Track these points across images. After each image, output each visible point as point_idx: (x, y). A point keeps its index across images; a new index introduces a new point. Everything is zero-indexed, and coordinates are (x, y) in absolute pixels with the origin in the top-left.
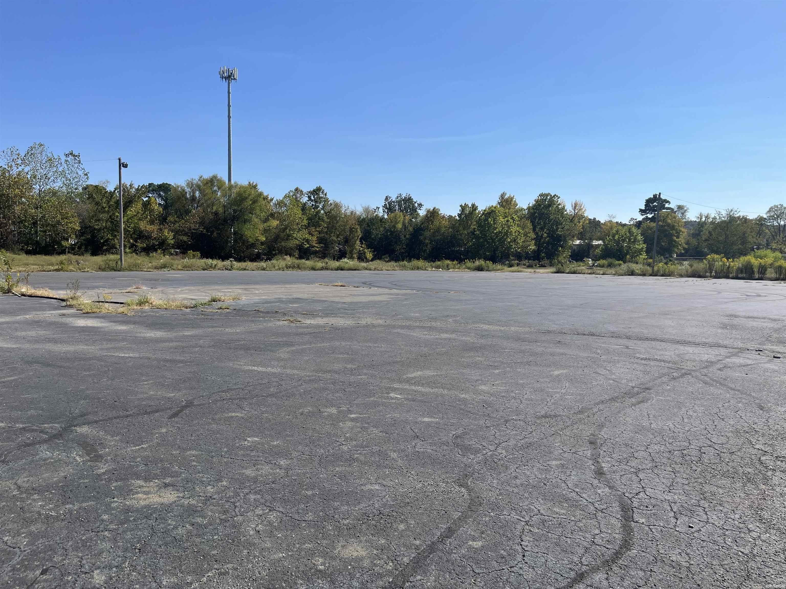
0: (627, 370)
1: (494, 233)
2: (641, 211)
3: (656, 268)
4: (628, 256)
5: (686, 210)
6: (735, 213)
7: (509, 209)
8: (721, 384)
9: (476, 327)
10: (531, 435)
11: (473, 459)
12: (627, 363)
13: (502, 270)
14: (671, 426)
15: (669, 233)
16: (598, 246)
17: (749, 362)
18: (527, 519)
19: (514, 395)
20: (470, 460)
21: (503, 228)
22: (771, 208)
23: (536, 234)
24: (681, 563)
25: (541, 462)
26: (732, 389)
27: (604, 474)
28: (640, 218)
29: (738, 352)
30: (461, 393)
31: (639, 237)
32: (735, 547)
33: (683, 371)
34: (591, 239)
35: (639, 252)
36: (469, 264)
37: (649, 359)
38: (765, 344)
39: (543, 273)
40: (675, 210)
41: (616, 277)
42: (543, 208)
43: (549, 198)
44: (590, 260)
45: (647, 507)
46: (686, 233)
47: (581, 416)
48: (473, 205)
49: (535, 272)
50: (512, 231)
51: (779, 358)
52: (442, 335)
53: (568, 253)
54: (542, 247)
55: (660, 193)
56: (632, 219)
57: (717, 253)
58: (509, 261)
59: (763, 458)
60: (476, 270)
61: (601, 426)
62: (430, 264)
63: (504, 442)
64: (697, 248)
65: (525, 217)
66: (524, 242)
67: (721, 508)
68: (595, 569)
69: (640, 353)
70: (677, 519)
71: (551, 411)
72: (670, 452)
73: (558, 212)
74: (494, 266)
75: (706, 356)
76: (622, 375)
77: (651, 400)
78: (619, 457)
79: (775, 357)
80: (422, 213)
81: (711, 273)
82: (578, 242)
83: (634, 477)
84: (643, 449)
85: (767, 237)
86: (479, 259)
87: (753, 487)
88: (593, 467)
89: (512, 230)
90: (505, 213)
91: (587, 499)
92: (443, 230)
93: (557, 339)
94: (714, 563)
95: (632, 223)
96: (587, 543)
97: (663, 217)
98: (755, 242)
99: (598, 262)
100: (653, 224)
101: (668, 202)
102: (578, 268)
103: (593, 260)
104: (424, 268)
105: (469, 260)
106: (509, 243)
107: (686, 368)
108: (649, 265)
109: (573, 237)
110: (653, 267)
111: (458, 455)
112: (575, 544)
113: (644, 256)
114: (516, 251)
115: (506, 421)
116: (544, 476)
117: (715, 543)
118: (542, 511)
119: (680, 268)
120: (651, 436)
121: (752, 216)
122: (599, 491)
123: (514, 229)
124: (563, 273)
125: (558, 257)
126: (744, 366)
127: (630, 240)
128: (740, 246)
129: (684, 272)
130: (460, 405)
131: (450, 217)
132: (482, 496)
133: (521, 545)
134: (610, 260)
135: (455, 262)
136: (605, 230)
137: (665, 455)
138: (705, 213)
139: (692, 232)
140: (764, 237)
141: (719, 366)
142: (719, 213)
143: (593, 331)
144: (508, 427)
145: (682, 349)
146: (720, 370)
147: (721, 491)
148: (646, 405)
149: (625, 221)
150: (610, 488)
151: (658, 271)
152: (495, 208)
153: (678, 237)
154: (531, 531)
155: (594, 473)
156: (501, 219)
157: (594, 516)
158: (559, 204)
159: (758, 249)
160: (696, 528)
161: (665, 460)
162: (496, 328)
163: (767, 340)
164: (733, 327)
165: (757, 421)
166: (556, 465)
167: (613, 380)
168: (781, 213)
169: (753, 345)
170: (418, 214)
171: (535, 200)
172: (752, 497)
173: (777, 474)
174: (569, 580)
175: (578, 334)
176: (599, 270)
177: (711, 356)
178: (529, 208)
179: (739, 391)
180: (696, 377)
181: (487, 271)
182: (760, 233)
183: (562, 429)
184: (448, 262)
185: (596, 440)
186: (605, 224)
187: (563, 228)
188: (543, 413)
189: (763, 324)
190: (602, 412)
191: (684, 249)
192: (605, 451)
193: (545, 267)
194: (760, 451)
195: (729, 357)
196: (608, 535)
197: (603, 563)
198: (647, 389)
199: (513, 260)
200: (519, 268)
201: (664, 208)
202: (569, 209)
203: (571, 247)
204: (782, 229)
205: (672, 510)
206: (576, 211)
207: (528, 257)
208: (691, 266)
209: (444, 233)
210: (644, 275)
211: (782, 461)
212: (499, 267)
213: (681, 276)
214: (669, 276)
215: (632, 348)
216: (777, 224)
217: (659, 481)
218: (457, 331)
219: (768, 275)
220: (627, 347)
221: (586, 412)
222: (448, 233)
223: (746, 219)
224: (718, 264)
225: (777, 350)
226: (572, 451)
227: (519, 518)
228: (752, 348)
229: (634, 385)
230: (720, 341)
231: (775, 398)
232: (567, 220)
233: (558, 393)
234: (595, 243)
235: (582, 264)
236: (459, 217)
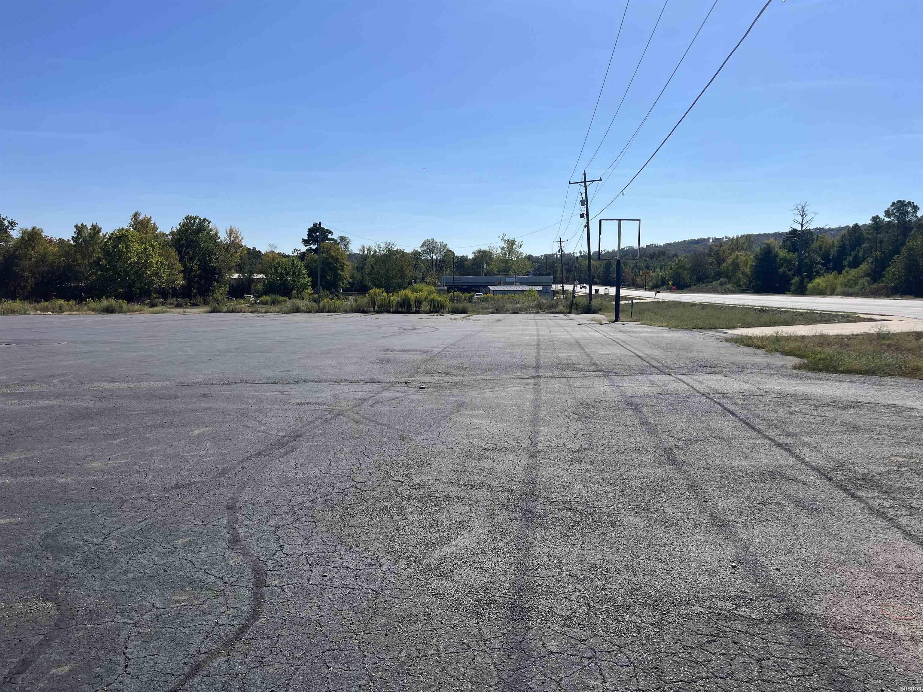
0: (279, 419)
1: (127, 264)
2: (304, 241)
3: (321, 304)
4: (294, 292)
5: (348, 242)
6: (393, 246)
7: (146, 233)
8: (370, 421)
9: (95, 387)
10: (154, 514)
11: (69, 561)
12: (280, 411)
13: (141, 310)
14: (318, 472)
15: (334, 266)
16: (260, 280)
17: (398, 395)
18: (136, 619)
19: (137, 467)
20: (63, 564)
21: (140, 258)
22: (424, 242)
23: (184, 265)
24: (311, 617)
25: (163, 544)
26: (379, 424)
27: (240, 541)
28: (304, 249)
29: (390, 386)
30: (61, 476)
31: (304, 271)
32: (366, 586)
33: (337, 412)
34: (251, 273)
35: (305, 287)
36: (93, 304)
37: (304, 404)
38: (413, 376)
39: (195, 313)
40: (339, 241)
41: (280, 315)
42: (191, 234)
43: (197, 221)
44: (252, 296)
45: (282, 566)
46: (350, 267)
47: (221, 479)
48: (94, 227)
49: (184, 312)
50: (152, 262)
51: (424, 388)
52: (40, 402)
53: (225, 289)
54: (193, 281)
55: (320, 223)
56: (295, 250)
57: (379, 287)
58: (151, 300)
59: (400, 489)
60: (104, 312)
61: (243, 486)
62: (32, 305)
63: (116, 530)
64: (361, 282)
65: (168, 244)
66: (169, 275)
67: (356, 549)
68: (214, 655)
69: (295, 398)
70: (312, 571)
71: (185, 480)
72: (313, 501)
73: (210, 239)
74: (130, 306)
75: (360, 393)
76: (274, 424)
77: (300, 448)
78: (259, 518)
79: (421, 388)
80: (15, 234)
81: (374, 307)
82: (236, 276)
83: (273, 537)
84: (285, 504)
85: (423, 271)
86: (108, 297)
87: (389, 519)
88: (228, 536)
89: (151, 260)
90: (142, 239)
91: (217, 575)
92: (51, 258)
93: (202, 392)
94: (344, 608)
95: (295, 254)
96: (210, 627)
97: (327, 248)
98: (412, 276)
99: (260, 299)
100: (316, 256)
101: (331, 232)
102: (238, 306)
103: (254, 296)
104: (23, 312)
105: (93, 299)
106: (150, 276)
107: (340, 408)
108: (315, 301)
109: (230, 269)
110: (319, 304)
111: (46, 561)
112: (195, 632)
113: (309, 291)
114: (159, 286)
115: (123, 503)
116: (165, 561)
117: (347, 586)
118: (158, 605)
119: (346, 303)
120: (296, 487)
121: (408, 250)
122: (231, 562)
123: (155, 259)
124: (220, 312)
125: (213, 294)
126: (393, 399)
127: (294, 273)
128: (400, 280)
129: (348, 308)
130: (56, 493)
131: (61, 241)
132: (76, 606)
133: (124, 654)
134: (274, 296)
135: (72, 302)
136: (266, 261)
137: (307, 505)
138: (367, 246)
139: (356, 265)
140: (420, 272)
141: (371, 402)
142: (379, 247)
143: (248, 378)
144: (125, 509)
145: (338, 388)
146: (371, 406)
147: (358, 531)
148: (294, 454)
149: (288, 251)
150: (244, 555)
151: (324, 306)
152: (127, 231)
153: (342, 271)
154: (139, 633)
155: (228, 542)
156: (136, 247)
157: (222, 592)
158: (211, 230)
159: (415, 282)
160: (329, 576)
161: (306, 511)
162: (124, 385)
163: (417, 371)
164: (388, 361)
165: (398, 453)
166: (184, 545)
167: (263, 432)
168: (433, 248)
169: (403, 378)
170: (10, 236)
171: (180, 224)
172: (387, 531)
173: (411, 502)
174: (181, 678)
175: (229, 384)
176: (261, 308)
177: (364, 393)
178: (172, 233)
179: (385, 425)
180: (348, 417)
181: (120, 312)
182: (416, 267)
183: (196, 499)
184: (61, 302)
185: (235, 503)
186: (265, 255)
187: (217, 259)
188: (173, 483)
189: (414, 356)
190: (245, 470)
191: (349, 283)
192: (244, 515)
193: (199, 305)
194: (398, 483)
195: (380, 392)
196: (235, 610)
197: (226, 645)
198: (298, 436)
199: (156, 298)
200: (165, 309)
201: (328, 239)
202: (223, 236)
203: (228, 282)
204: (434, 263)
205: (307, 563)
206: (232, 239)
207: (175, 293)
208: (356, 301)
209: (52, 262)
210: (310, 312)
211: (416, 489)
212: (137, 307)
213: (346, 312)
214: (335, 312)
215: (287, 393)
216: (430, 258)
217: (298, 535)
218: (65, 395)
219: (423, 309)
220: (282, 393)
221: (227, 473)
222: (59, 263)
223: (403, 253)
224: (380, 299)
225: (423, 381)
226: (205, 523)
227: (126, 621)
228: (402, 381)
229: (284, 434)
230: (375, 377)
231: (416, 427)
232: (221, 249)
233: (196, 456)
234: (257, 276)
235: (242, 302)
236: (74, 241)
